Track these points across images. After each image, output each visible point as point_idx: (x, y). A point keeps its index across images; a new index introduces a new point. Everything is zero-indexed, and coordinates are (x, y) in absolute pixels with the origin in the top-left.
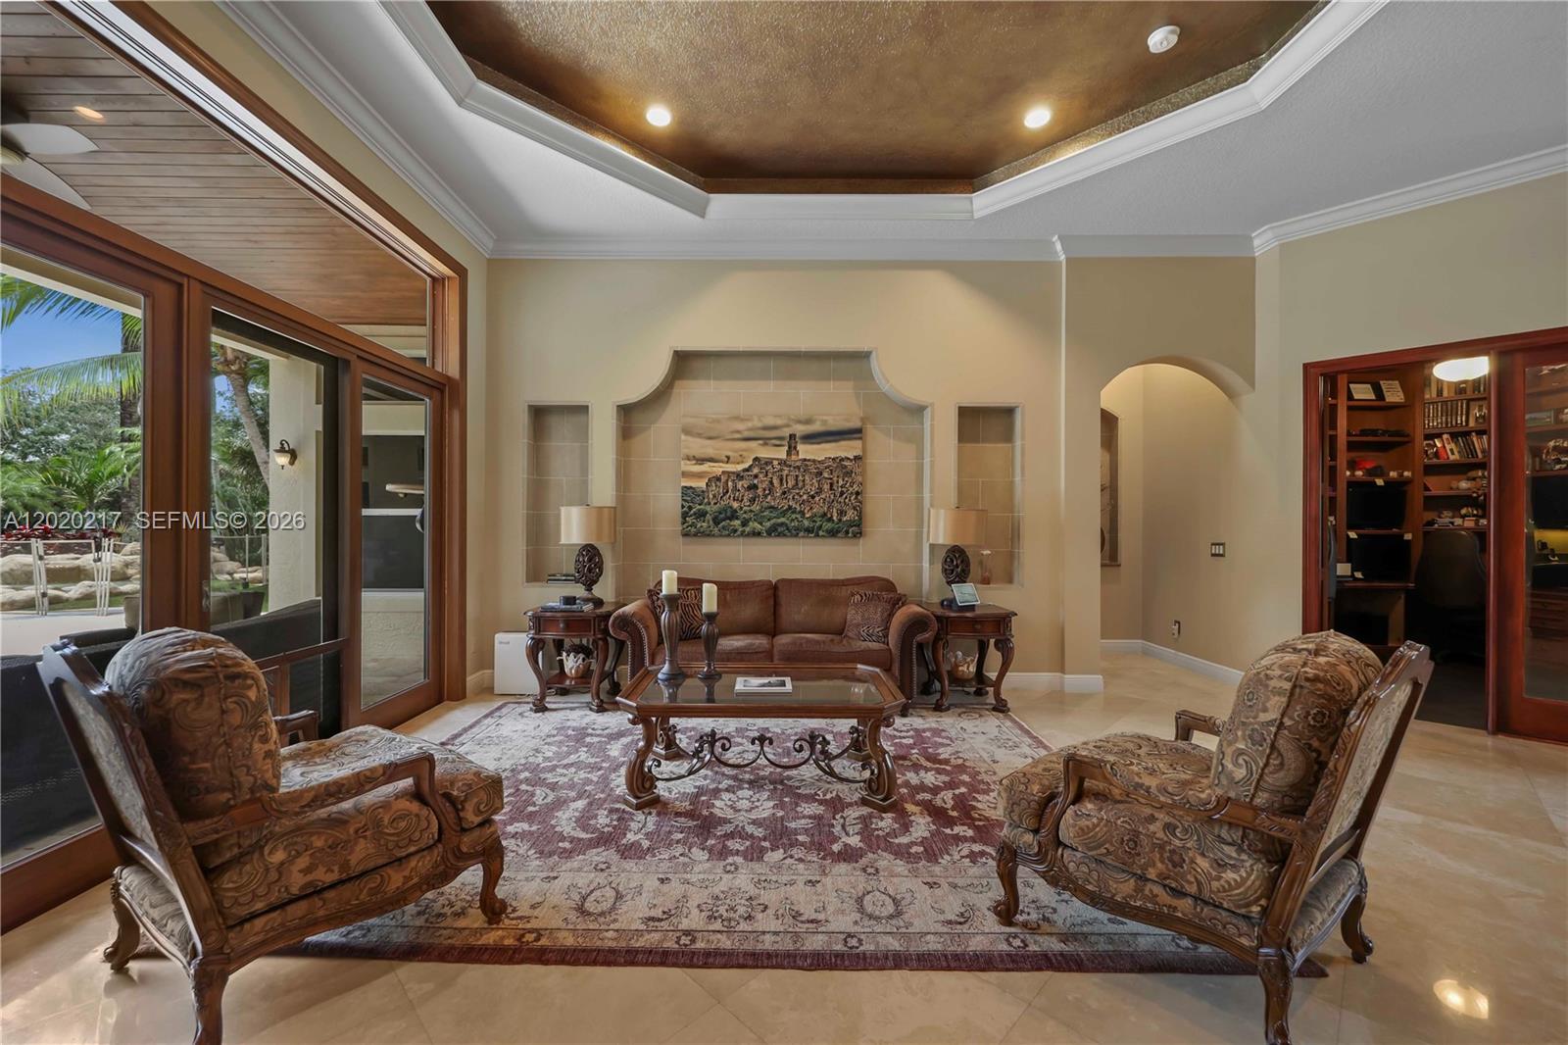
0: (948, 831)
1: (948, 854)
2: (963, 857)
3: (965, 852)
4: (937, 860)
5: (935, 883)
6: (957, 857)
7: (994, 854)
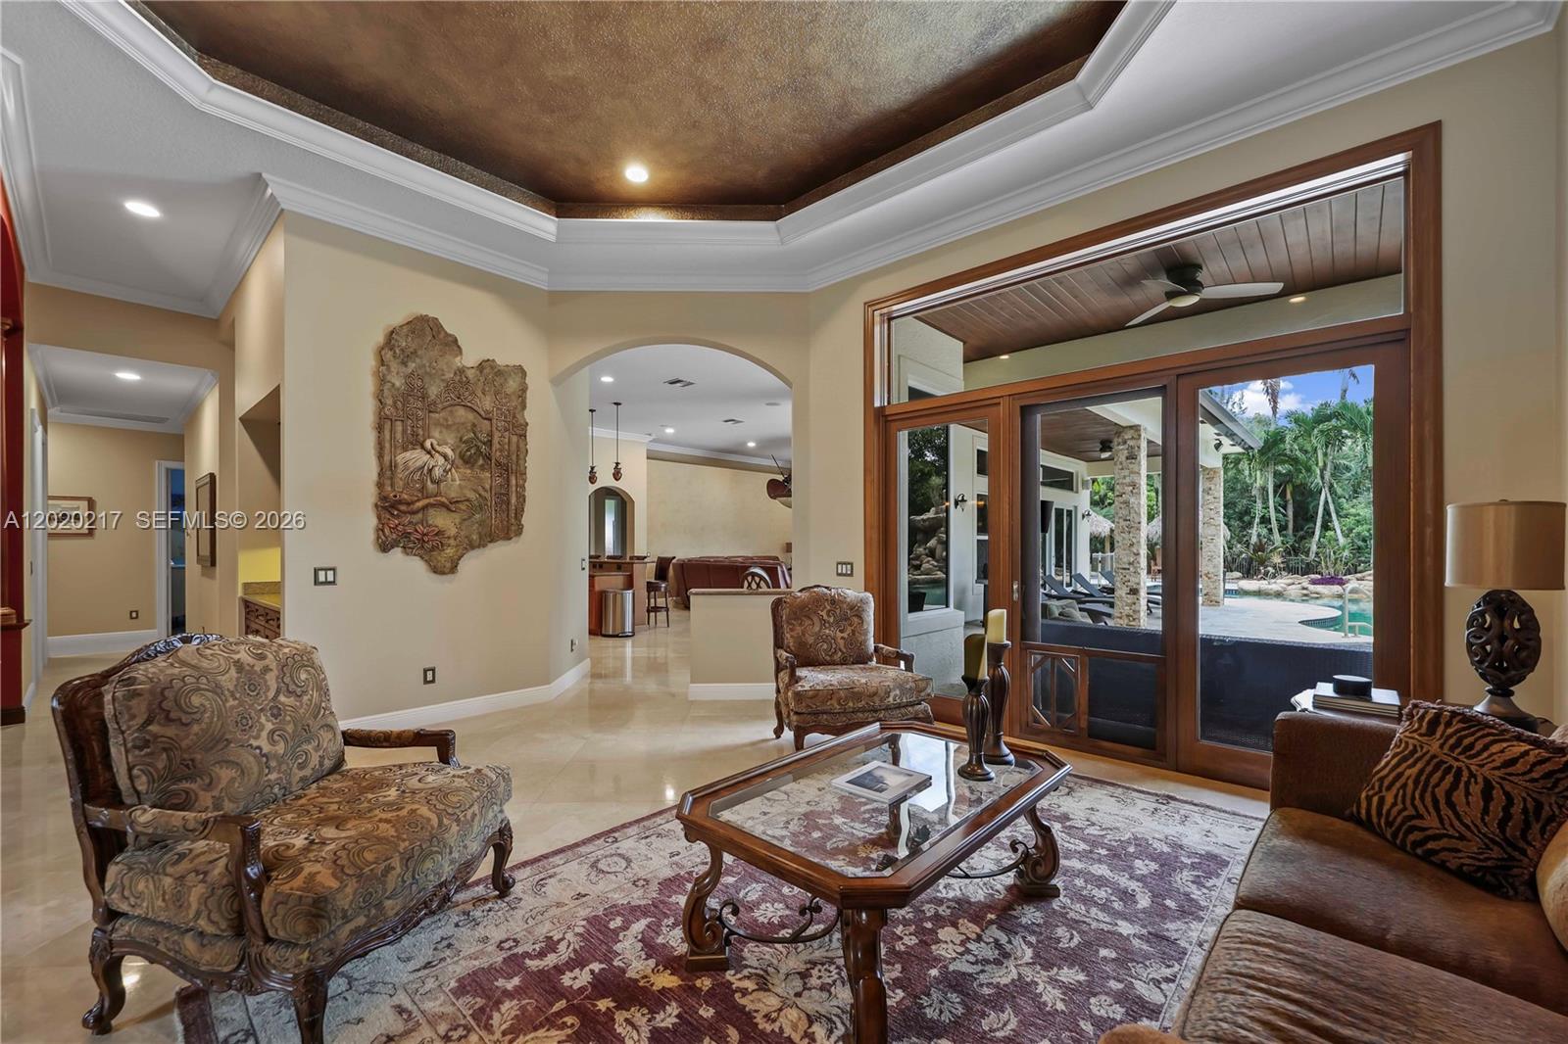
0: (596, 967)
1: (580, 935)
2: (563, 939)
3: (562, 947)
4: (588, 922)
5: (577, 899)
6: (569, 936)
7: (527, 961)
